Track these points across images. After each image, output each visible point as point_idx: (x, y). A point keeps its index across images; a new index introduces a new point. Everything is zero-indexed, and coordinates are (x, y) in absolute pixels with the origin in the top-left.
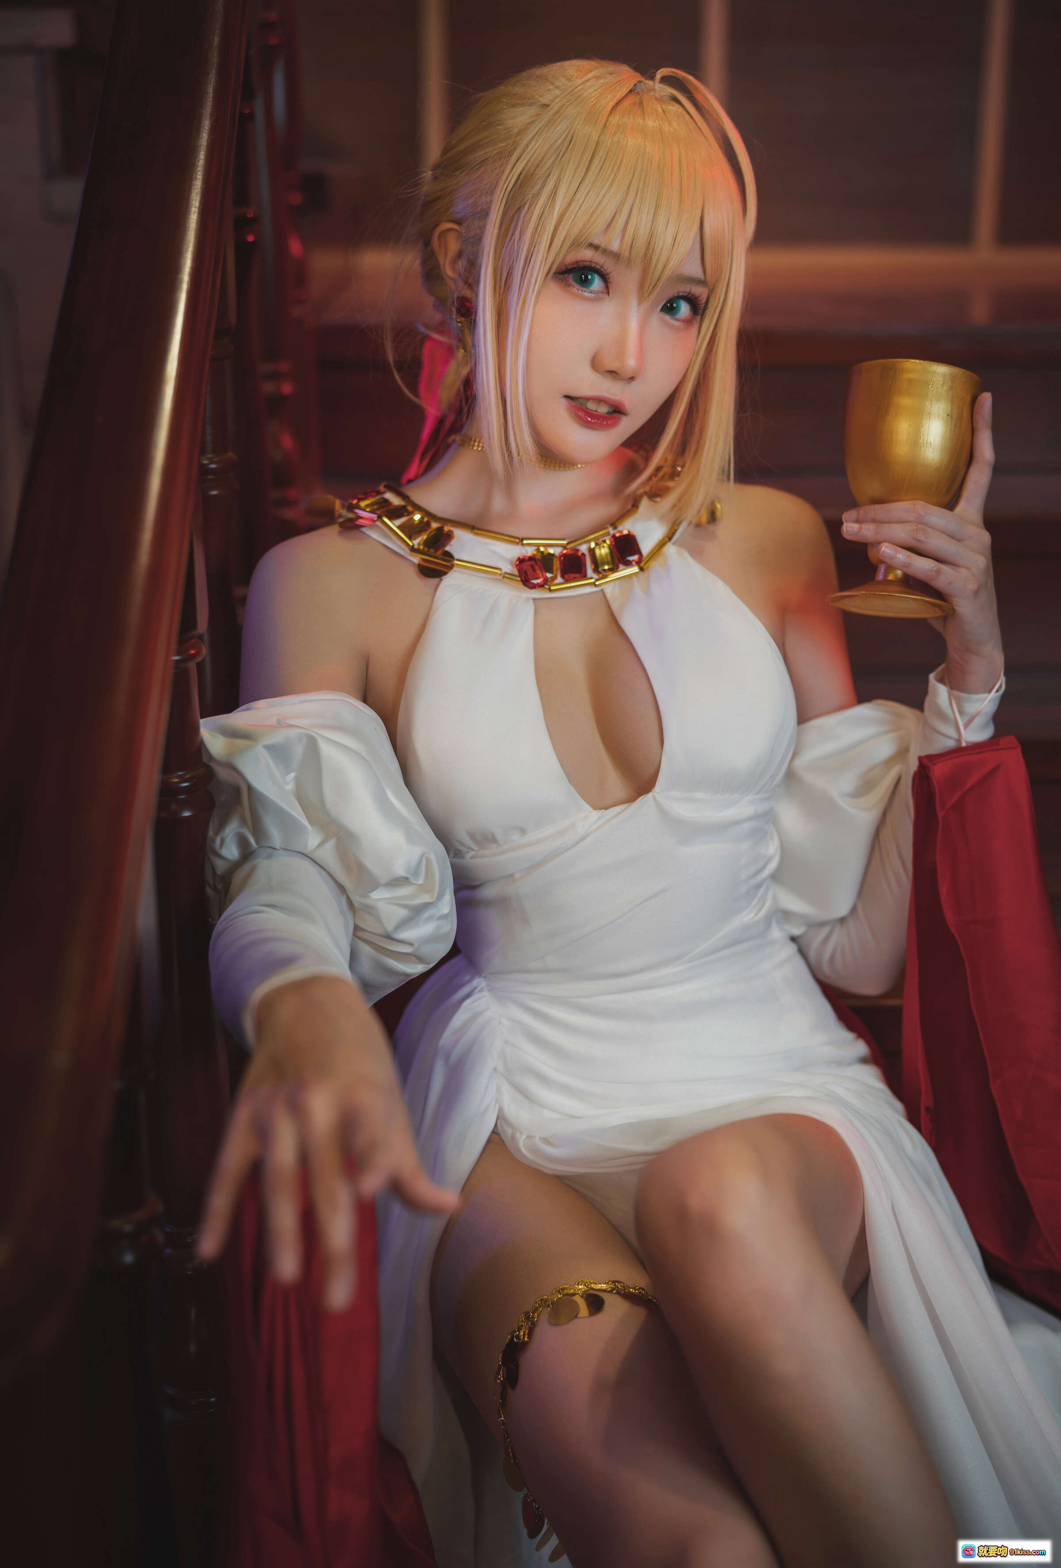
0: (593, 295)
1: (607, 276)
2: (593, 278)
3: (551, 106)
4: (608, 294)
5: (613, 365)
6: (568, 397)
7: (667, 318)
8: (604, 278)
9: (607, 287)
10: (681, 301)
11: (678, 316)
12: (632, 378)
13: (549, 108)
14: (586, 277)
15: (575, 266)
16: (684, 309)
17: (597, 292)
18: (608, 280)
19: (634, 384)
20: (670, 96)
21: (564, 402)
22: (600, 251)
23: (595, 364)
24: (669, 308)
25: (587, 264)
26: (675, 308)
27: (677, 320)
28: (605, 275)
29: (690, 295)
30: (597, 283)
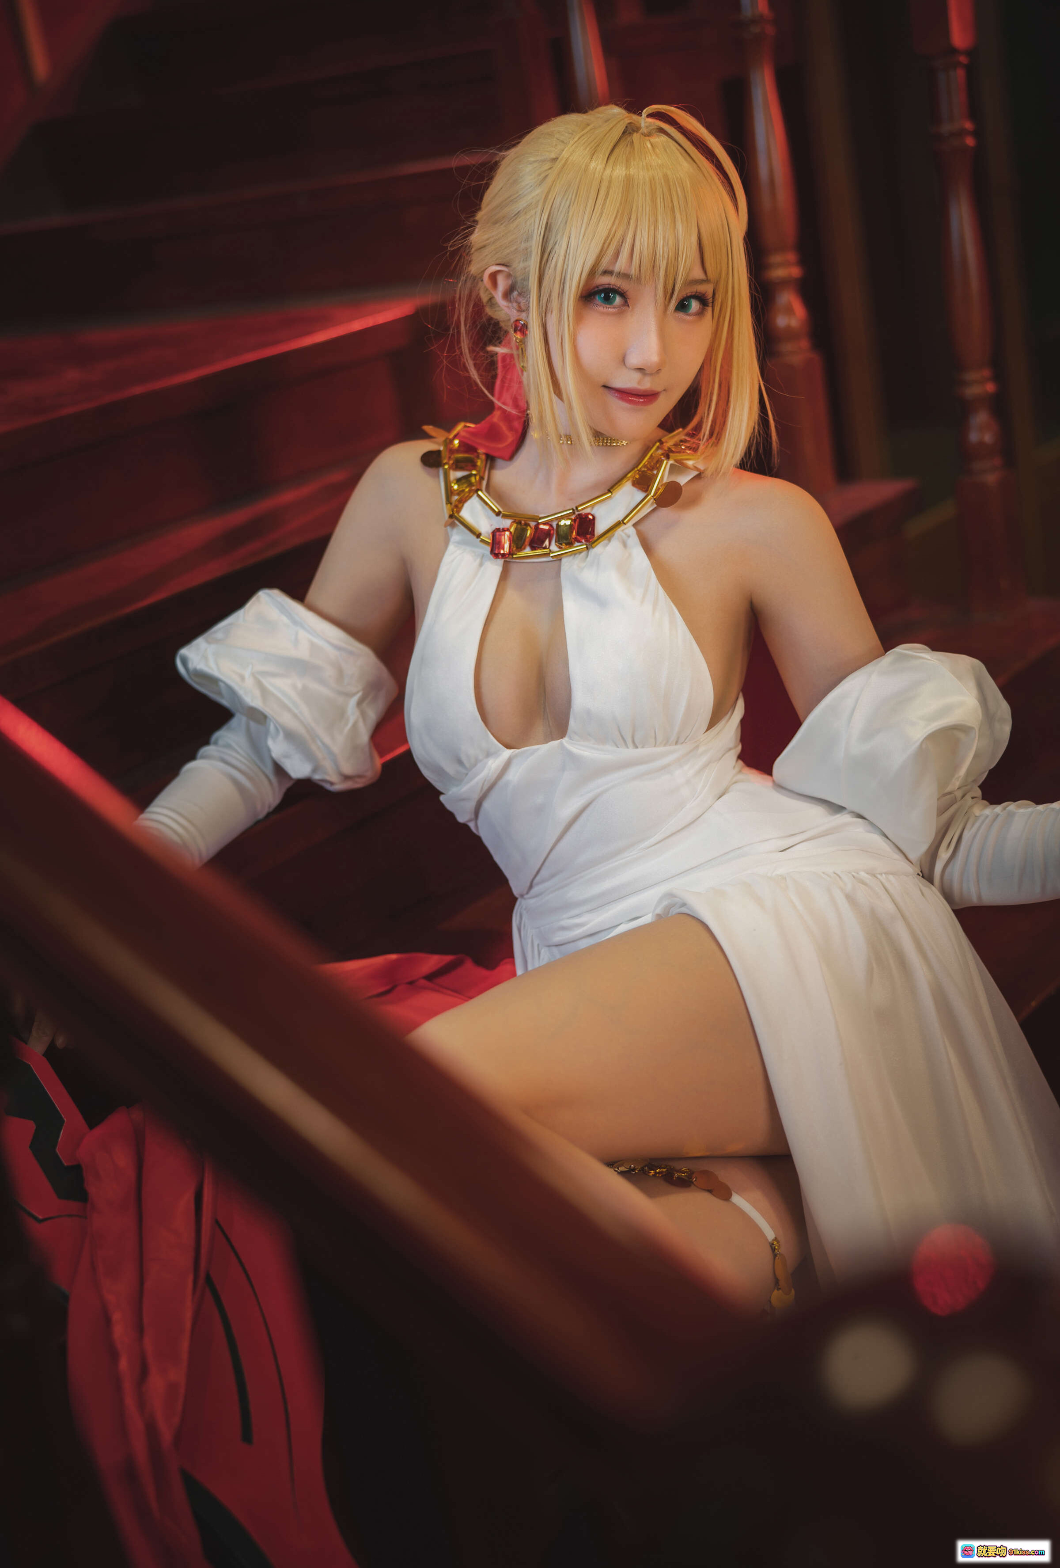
0: (616, 310)
1: (625, 294)
2: (614, 298)
3: (560, 158)
4: (628, 306)
7: (680, 314)
8: (623, 295)
9: (626, 302)
10: (692, 300)
11: (689, 312)
13: (559, 160)
14: (608, 296)
15: (597, 289)
16: (695, 305)
17: (619, 307)
18: (626, 297)
19: (664, 371)
20: (657, 129)
22: (614, 275)
24: (682, 306)
25: (607, 286)
26: (687, 306)
27: (689, 315)
28: (623, 293)
29: (697, 293)
30: (618, 300)
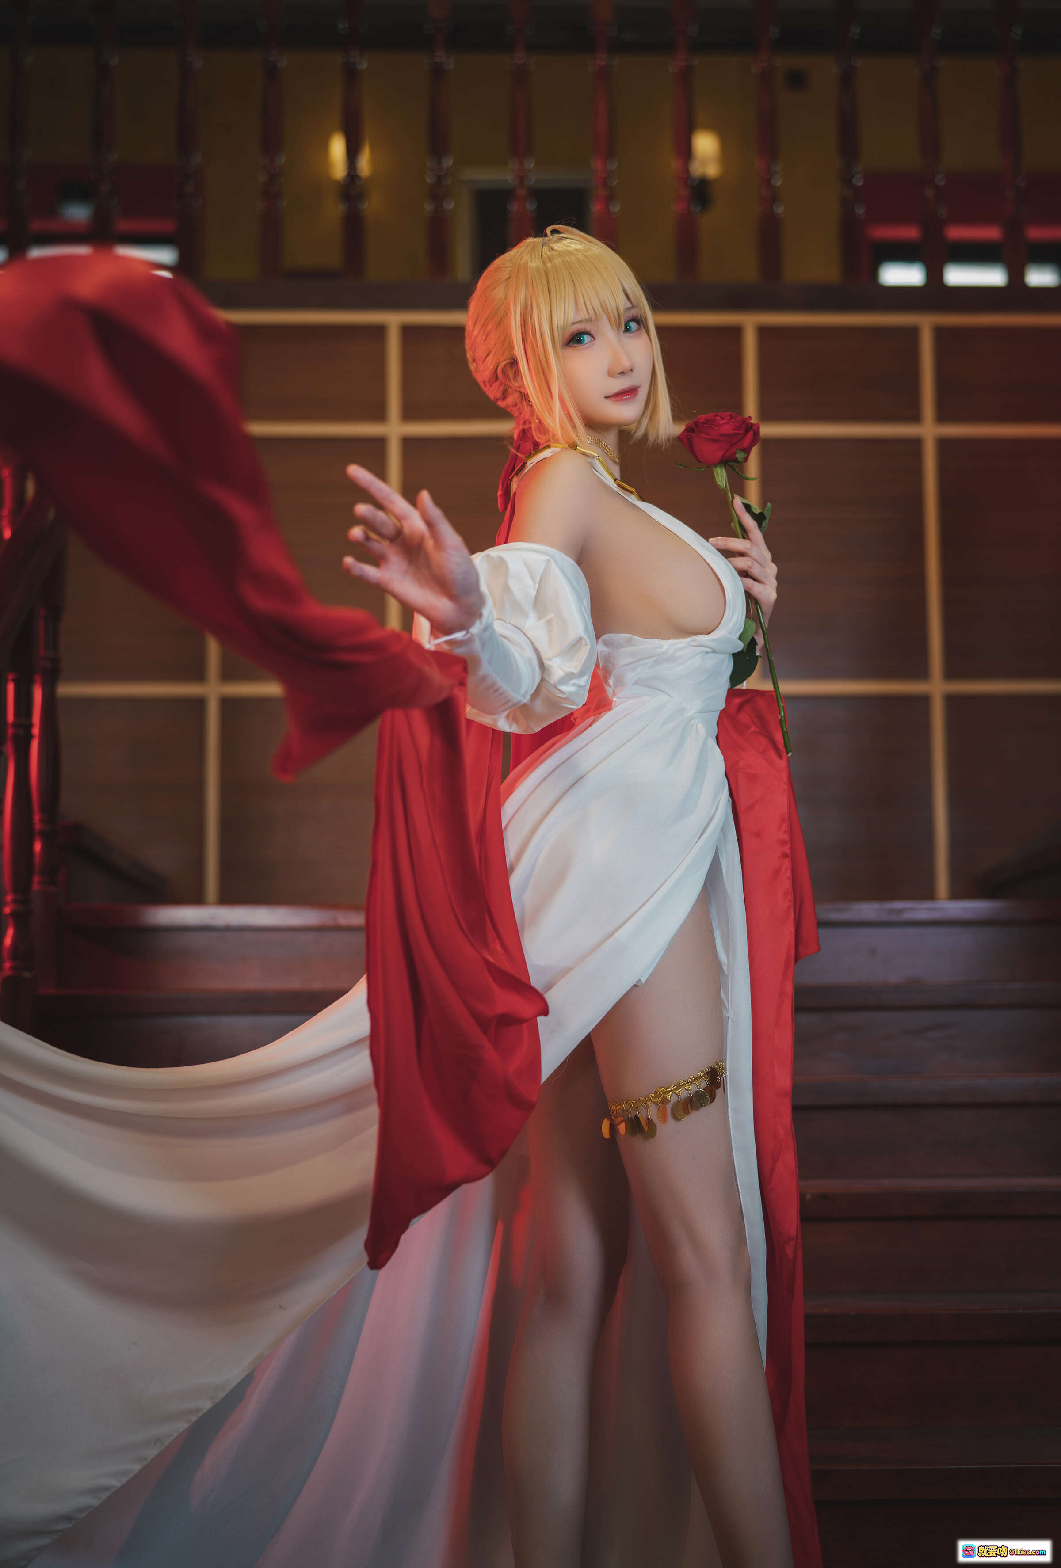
0: (588, 344)
2: (583, 338)
4: (595, 339)
5: (620, 370)
6: (606, 397)
7: (628, 334)
9: (593, 337)
10: (630, 323)
11: (632, 331)
12: (632, 370)
14: (580, 339)
15: (572, 336)
16: (633, 325)
17: (589, 342)
18: (591, 334)
19: (635, 371)
21: (607, 401)
22: (580, 322)
23: (611, 374)
25: (577, 332)
26: (628, 329)
27: (633, 333)
28: (588, 332)
30: (586, 338)
